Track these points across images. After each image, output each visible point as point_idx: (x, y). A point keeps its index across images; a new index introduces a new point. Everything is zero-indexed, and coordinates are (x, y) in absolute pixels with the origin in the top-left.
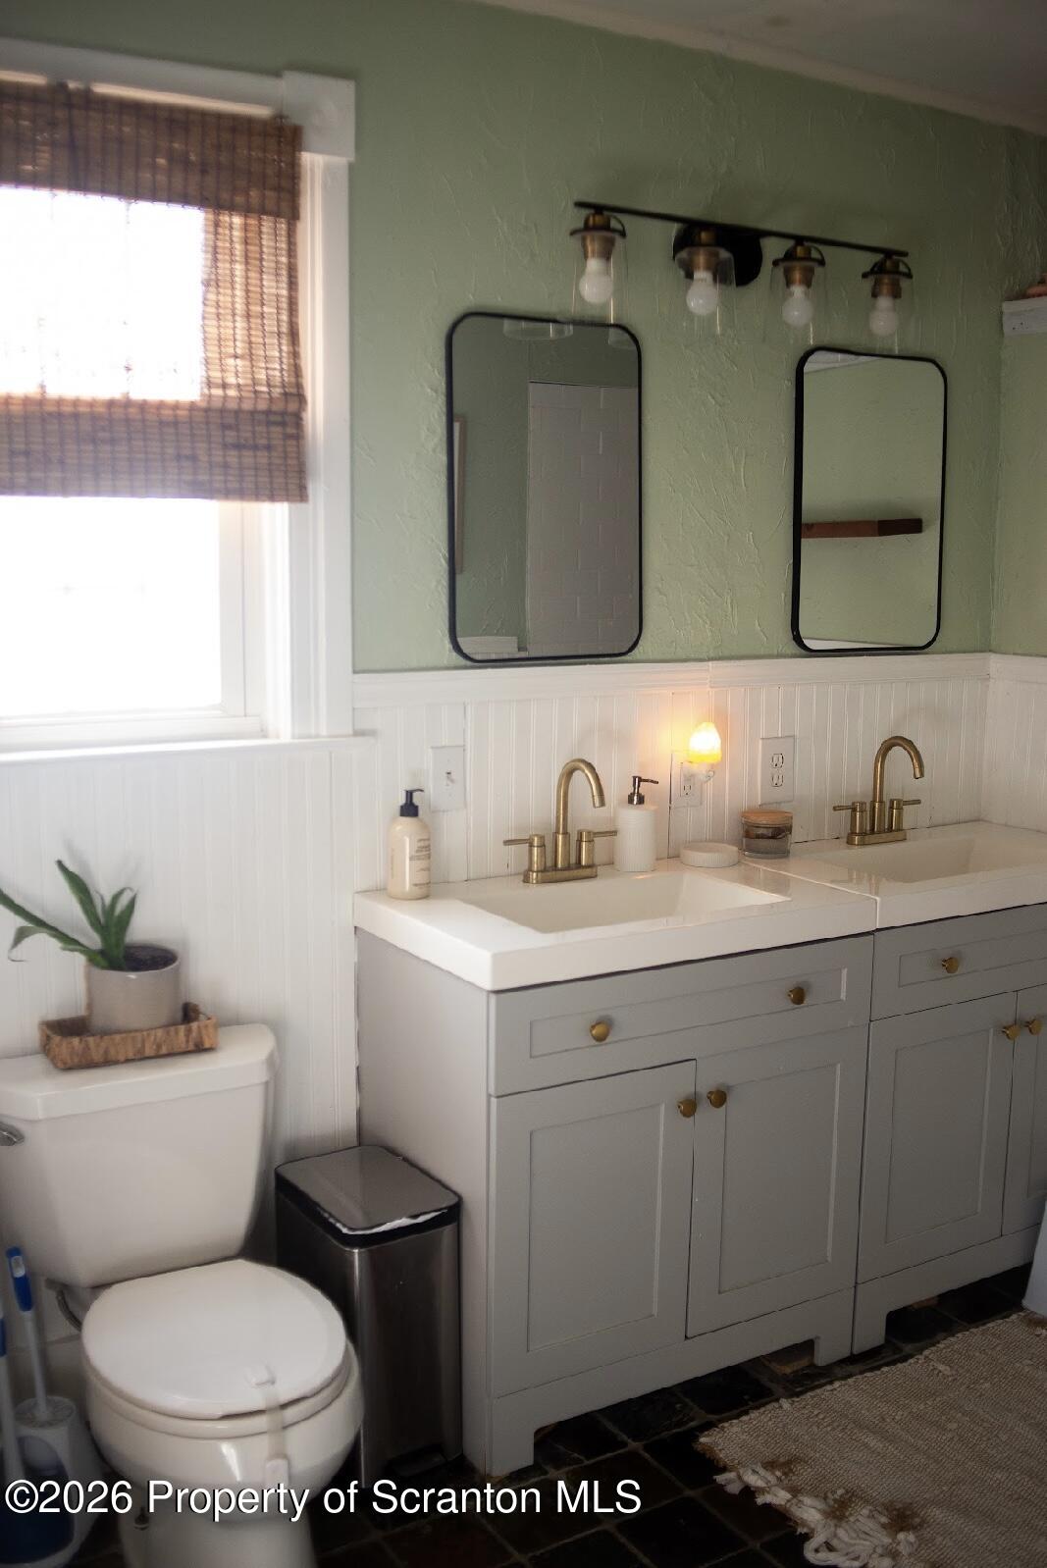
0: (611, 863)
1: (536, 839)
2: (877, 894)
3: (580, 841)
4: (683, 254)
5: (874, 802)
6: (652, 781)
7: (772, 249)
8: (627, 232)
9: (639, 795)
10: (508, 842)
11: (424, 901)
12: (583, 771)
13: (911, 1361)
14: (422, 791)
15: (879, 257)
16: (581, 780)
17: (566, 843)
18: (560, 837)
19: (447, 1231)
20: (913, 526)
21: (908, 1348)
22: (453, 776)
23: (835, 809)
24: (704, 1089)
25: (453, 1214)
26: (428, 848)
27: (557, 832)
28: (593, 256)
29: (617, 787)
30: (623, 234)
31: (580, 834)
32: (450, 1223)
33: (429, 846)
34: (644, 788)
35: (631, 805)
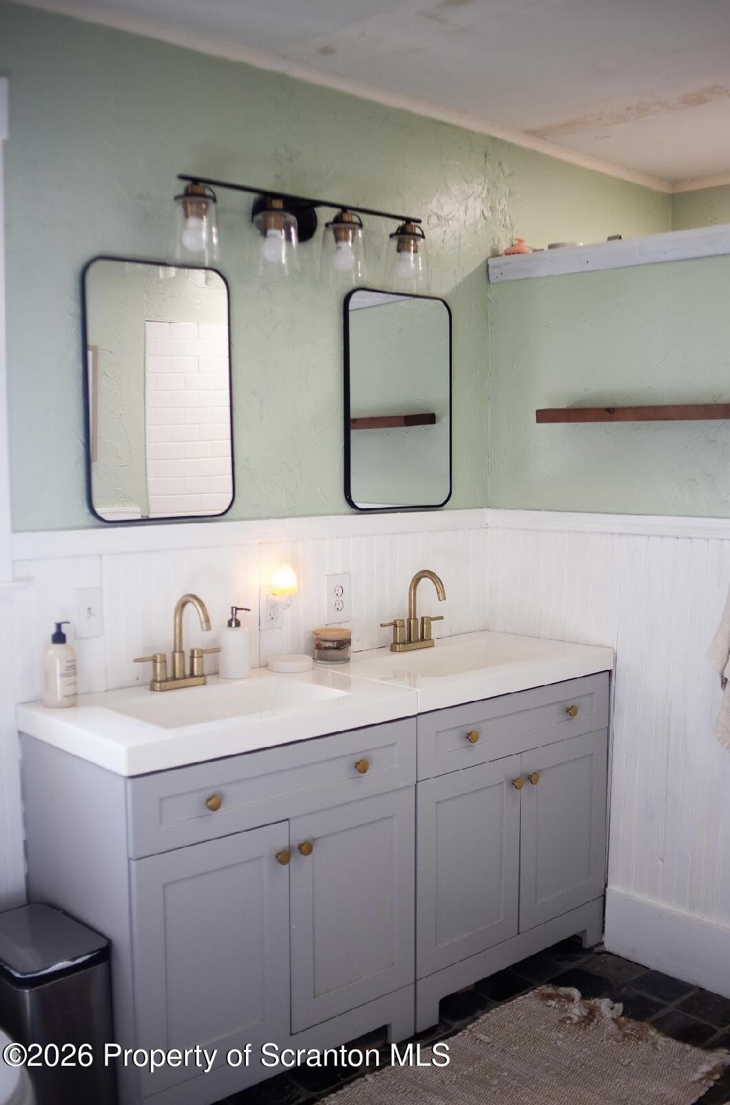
0: (216, 673)
1: (158, 656)
2: (415, 687)
3: (192, 657)
4: (259, 217)
5: (409, 619)
6: (246, 609)
7: (325, 215)
8: (217, 198)
9: (236, 620)
10: (137, 660)
11: (71, 709)
12: (193, 603)
13: (460, 1034)
14: (68, 623)
15: (401, 223)
16: (191, 610)
17: (182, 659)
18: (177, 655)
19: (100, 968)
20: (429, 419)
21: (456, 1025)
22: (92, 611)
23: (382, 625)
24: (295, 844)
25: (105, 954)
26: (74, 667)
27: (175, 652)
28: (192, 215)
29: (220, 616)
30: (215, 200)
31: (193, 652)
32: (102, 962)
33: (74, 666)
34: (240, 615)
35: (230, 628)
